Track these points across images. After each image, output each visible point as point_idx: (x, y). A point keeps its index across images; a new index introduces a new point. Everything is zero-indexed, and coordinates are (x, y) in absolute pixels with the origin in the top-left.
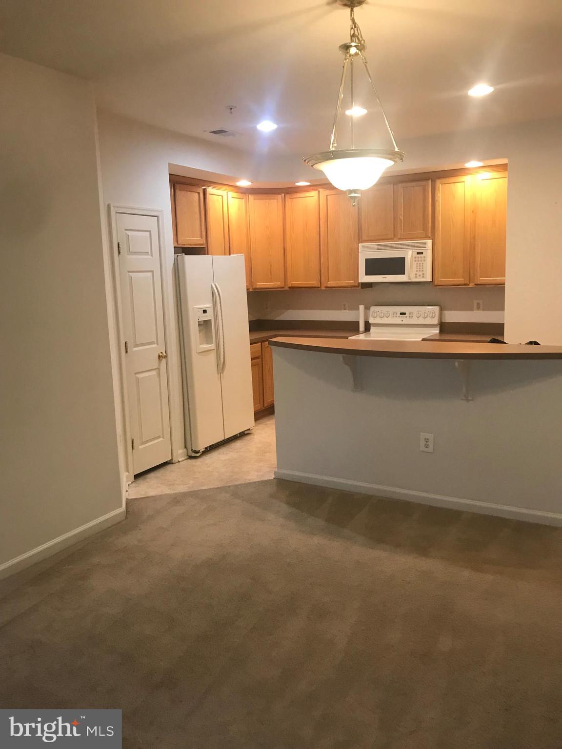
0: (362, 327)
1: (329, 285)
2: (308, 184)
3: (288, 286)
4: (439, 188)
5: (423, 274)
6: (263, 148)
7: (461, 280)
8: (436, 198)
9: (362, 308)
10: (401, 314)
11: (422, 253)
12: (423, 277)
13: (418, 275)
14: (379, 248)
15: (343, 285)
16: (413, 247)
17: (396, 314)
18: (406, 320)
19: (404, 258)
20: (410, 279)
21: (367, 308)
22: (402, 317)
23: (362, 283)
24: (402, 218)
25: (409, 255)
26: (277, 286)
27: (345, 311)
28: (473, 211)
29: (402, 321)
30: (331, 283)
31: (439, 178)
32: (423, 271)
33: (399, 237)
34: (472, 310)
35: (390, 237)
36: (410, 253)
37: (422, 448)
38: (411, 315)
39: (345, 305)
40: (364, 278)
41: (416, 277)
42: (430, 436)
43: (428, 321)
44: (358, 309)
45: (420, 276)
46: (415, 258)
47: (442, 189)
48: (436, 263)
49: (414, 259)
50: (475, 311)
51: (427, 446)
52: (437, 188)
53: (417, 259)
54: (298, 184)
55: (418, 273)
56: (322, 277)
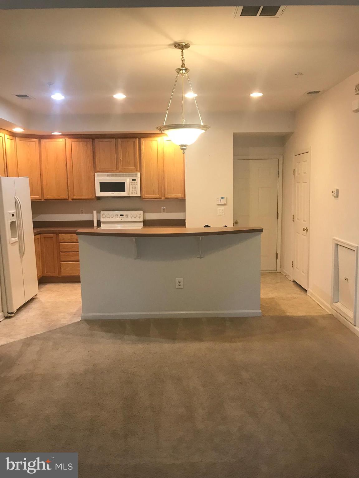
0: (95, 224)
1: (74, 198)
2: (60, 134)
3: (45, 198)
4: (143, 143)
5: (136, 192)
6: (57, 110)
7: (157, 196)
8: (142, 149)
9: (95, 212)
10: (121, 215)
11: (135, 180)
12: (136, 194)
13: (133, 193)
14: (108, 176)
15: (84, 198)
16: (129, 176)
17: (118, 216)
18: (124, 219)
19: (124, 182)
20: (128, 195)
21: (98, 212)
22: (121, 217)
23: (97, 197)
24: (121, 159)
25: (127, 181)
26: (37, 198)
27: (82, 214)
28: (162, 158)
29: (122, 219)
30: (76, 197)
31: (143, 138)
32: (136, 190)
33: (120, 170)
34: (161, 212)
35: (114, 170)
36: (128, 179)
37: (177, 287)
38: (127, 216)
39: (82, 210)
40: (99, 194)
41: (132, 194)
42: (181, 279)
43: (137, 219)
44: (93, 213)
45: (134, 193)
46: (131, 182)
47: (145, 144)
48: (143, 186)
49: (130, 184)
50: (162, 213)
51: (179, 285)
52: (142, 143)
53: (132, 183)
54: (53, 133)
55: (133, 192)
56: (69, 193)
